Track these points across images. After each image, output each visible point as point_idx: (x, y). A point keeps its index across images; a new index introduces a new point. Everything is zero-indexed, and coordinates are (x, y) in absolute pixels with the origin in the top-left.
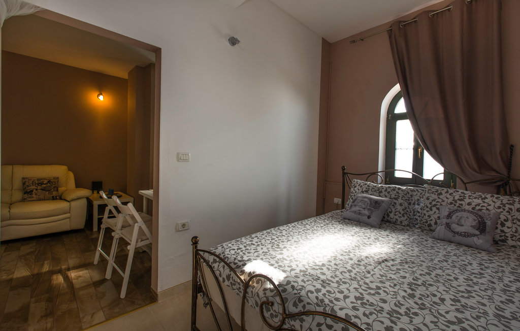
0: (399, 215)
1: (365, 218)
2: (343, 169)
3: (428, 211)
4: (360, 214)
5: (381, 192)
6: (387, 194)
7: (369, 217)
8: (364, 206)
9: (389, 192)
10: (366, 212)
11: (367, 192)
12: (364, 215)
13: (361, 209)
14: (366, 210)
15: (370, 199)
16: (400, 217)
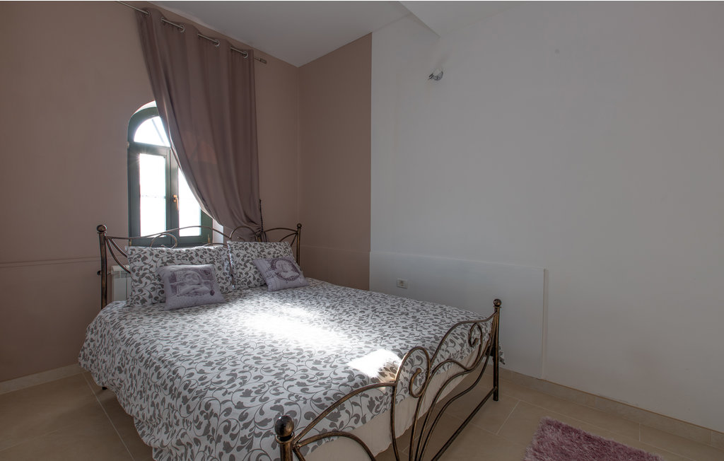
0: (223, 281)
1: (208, 297)
2: (101, 230)
3: (243, 269)
4: (196, 293)
5: (191, 258)
6: (200, 259)
7: (212, 293)
8: (197, 282)
9: (201, 257)
10: (205, 288)
11: (171, 262)
12: (204, 293)
13: (196, 286)
14: (202, 285)
15: (196, 270)
16: (225, 283)
